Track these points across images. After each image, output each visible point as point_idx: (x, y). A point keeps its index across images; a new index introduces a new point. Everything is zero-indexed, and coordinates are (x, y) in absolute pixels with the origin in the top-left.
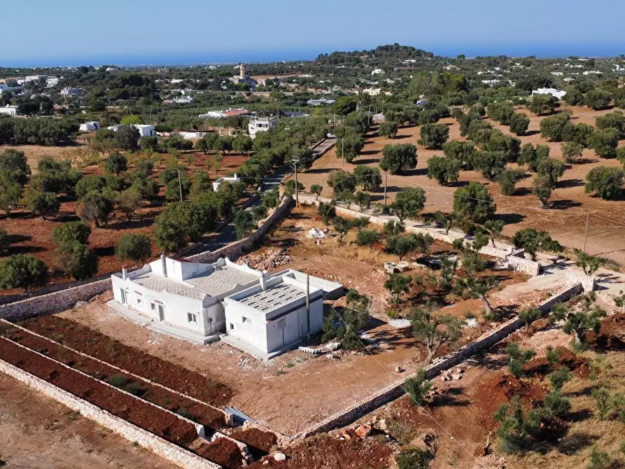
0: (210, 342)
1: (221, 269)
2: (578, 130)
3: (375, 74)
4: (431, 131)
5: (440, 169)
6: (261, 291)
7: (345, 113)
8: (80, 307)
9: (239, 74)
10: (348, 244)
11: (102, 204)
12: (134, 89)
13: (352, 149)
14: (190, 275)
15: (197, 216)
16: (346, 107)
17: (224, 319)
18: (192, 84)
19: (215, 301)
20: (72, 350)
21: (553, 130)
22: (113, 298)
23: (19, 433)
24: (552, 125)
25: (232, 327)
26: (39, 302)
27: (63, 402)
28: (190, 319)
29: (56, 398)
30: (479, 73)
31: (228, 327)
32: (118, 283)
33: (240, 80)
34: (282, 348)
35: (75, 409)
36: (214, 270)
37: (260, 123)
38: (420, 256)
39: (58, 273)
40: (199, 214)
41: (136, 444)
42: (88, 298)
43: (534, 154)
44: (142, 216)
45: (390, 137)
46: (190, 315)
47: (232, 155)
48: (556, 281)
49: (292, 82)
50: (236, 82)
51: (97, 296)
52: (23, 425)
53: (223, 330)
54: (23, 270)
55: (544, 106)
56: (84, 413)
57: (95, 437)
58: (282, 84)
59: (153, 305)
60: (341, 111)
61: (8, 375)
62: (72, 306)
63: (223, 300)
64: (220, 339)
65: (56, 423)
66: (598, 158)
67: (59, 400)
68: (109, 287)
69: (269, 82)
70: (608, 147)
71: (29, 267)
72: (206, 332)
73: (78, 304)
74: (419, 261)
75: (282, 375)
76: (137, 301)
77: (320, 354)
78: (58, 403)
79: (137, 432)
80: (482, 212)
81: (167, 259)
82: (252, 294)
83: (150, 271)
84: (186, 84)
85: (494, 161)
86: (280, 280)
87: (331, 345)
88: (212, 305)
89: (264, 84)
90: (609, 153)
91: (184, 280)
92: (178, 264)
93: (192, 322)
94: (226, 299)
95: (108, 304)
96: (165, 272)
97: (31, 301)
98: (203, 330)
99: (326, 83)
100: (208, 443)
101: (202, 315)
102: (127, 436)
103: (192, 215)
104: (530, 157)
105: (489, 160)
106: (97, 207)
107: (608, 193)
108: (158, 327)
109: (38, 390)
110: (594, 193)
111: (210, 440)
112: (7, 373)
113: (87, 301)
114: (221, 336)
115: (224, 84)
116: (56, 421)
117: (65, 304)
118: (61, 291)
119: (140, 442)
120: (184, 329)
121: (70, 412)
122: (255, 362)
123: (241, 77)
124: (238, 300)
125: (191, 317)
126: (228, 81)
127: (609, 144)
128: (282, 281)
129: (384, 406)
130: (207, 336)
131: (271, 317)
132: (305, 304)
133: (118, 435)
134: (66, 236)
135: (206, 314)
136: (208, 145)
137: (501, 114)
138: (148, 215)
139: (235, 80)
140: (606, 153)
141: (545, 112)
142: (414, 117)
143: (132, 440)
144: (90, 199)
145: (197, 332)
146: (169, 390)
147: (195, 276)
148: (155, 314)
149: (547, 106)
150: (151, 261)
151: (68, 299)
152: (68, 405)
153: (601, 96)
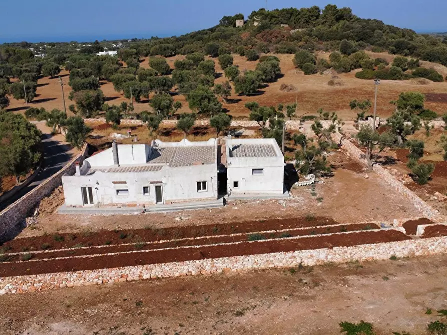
1: (160, 149)
8: (34, 223)
13: (31, 90)
22: (63, 203)
25: (236, 184)
31: (230, 186)
35: (294, 264)
36: (156, 150)
46: (199, 183)
51: (37, 209)
53: (226, 191)
56: (310, 262)
59: (146, 190)
62: (23, 224)
67: (263, 267)
73: (28, 221)
76: (114, 193)
77: (315, 183)
83: (90, 167)
91: (148, 161)
92: (141, 147)
93: (202, 190)
96: (117, 161)
98: (216, 194)
101: (214, 179)
102: (377, 257)
108: (159, 208)
113: (32, 216)
117: (12, 225)
120: (191, 200)
125: (200, 186)
130: (218, 199)
133: (366, 262)
143: (387, 257)
147: (149, 158)
148: (149, 198)
151: (13, 218)
152: (280, 265)
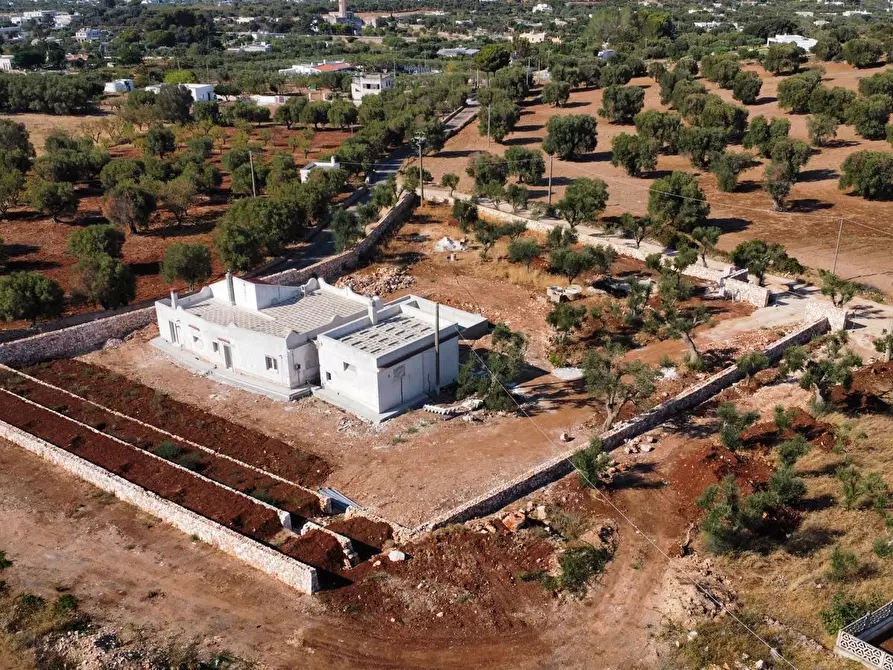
0: (297, 398)
1: (313, 294)
2: (832, 97)
3: (538, 11)
4: (618, 97)
5: (629, 153)
6: (370, 325)
7: (493, 69)
8: (111, 348)
9: (337, 10)
10: (495, 261)
11: (140, 199)
12: (182, 30)
13: (502, 122)
14: (268, 302)
15: (277, 218)
16: (494, 59)
17: (317, 366)
18: (268, 24)
19: (305, 339)
20: (102, 408)
21: (797, 97)
22: (159, 335)
23: (31, 523)
24: (794, 89)
25: (329, 376)
26: (53, 340)
27: (90, 480)
28: (269, 366)
29: (80, 474)
30: (691, 12)
31: (323, 376)
32: (166, 313)
33: (338, 20)
34: (400, 406)
36: (302, 295)
37: (368, 82)
38: (598, 278)
39: (79, 299)
40: (280, 215)
41: (195, 538)
42: (123, 335)
43: (767, 132)
44: (198, 218)
45: (558, 105)
46: (268, 360)
47: (328, 130)
48: (792, 315)
49: (415, 23)
50: (333, 22)
51: (135, 332)
52: (34, 511)
53: (316, 381)
54: (28, 294)
55: (784, 61)
56: (121, 495)
57: (136, 527)
58: (400, 25)
59: (216, 345)
60: (487, 66)
61: (11, 442)
62: (99, 346)
63: (315, 338)
64: (311, 393)
65: (81, 509)
66: (859, 139)
67: (85, 477)
68: (152, 320)
69: (381, 23)
70: (874, 123)
71: (37, 290)
72: (292, 383)
73: (109, 343)
74: (597, 285)
75: (400, 444)
76: (193, 339)
77: (454, 415)
78: (84, 481)
79: (197, 521)
80: (690, 215)
81: (235, 279)
82: (358, 330)
83: (212, 296)
84: (260, 24)
85: (708, 142)
86: (397, 310)
87: (469, 403)
88: (300, 345)
89: (374, 25)
90: (876, 132)
91: (260, 309)
92: (251, 287)
93: (272, 369)
94: (321, 338)
95: (153, 343)
96: (233, 297)
97: (42, 338)
98: (287, 382)
99: (465, 24)
100: (296, 536)
101: (285, 359)
102: (182, 528)
103: (270, 216)
104: (761, 136)
105: (701, 139)
106: (132, 204)
107: (872, 191)
108: (224, 376)
109: (55, 463)
110: (851, 189)
111: (299, 533)
112: (10, 439)
113: (122, 338)
114: (313, 389)
115: (316, 25)
116: (82, 506)
117: (89, 342)
118: (83, 325)
119: (201, 535)
120: (261, 379)
121: (101, 493)
122: (361, 424)
123: (340, 14)
124: (337, 338)
125: (270, 363)
126: (321, 20)
127: (876, 118)
128: (400, 312)
129: (543, 488)
130: (293, 388)
131: (384, 362)
132: (433, 345)
133: (169, 526)
134: (89, 246)
135: (291, 357)
136: (292, 114)
137: (721, 72)
138: (206, 216)
139: (332, 18)
140: (871, 132)
141: (785, 69)
142: (594, 76)
143: (190, 532)
144: (121, 193)
145: (279, 383)
146: (241, 463)
147: (275, 304)
148: (219, 358)
149: (788, 61)
150: (212, 282)
151: (94, 335)
152: (98, 484)
153: (867, 48)
